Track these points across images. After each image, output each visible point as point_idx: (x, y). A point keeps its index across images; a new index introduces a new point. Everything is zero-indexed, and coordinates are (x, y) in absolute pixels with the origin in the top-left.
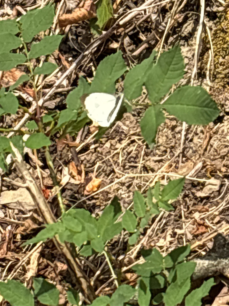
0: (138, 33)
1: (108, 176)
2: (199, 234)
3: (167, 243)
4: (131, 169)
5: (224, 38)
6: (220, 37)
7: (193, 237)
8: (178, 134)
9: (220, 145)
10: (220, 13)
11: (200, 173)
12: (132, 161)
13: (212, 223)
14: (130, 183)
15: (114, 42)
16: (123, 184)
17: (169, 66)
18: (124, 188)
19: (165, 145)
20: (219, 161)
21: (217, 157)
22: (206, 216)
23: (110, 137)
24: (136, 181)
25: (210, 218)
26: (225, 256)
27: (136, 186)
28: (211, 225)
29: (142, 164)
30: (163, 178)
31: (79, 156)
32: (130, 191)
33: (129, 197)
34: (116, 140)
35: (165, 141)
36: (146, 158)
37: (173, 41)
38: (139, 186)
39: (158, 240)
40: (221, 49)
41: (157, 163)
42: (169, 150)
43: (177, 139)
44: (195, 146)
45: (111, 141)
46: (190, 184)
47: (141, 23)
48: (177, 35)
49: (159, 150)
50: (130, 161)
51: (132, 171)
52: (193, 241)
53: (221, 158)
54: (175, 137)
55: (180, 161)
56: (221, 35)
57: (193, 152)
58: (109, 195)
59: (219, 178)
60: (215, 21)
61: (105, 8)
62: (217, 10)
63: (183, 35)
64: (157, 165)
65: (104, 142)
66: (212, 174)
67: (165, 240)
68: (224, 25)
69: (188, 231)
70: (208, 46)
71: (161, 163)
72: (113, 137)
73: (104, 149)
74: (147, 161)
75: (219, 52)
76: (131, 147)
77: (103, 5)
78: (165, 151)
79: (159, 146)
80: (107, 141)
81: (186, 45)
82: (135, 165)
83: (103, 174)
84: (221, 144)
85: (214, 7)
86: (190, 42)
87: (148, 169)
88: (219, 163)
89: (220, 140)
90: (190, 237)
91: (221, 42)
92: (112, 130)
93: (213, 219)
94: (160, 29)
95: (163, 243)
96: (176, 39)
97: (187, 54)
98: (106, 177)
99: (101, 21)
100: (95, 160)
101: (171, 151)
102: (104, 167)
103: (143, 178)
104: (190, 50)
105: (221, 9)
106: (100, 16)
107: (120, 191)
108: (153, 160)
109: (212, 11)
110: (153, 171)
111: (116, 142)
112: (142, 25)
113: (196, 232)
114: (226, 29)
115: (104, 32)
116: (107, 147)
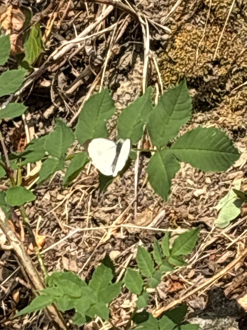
0: (70, 69)
1: (52, 232)
2: (175, 291)
3: (133, 304)
4: (78, 222)
5: (172, 70)
6: (167, 68)
7: (167, 295)
8: (128, 180)
9: (180, 190)
10: (165, 42)
11: (163, 223)
12: (78, 214)
13: (187, 278)
14: (79, 238)
15: (45, 79)
16: (71, 240)
17: (174, 105)
18: (73, 244)
19: (115, 193)
20: (184, 208)
21: (180, 203)
22: (178, 271)
23: (49, 188)
24: (85, 236)
25: (183, 273)
26: (224, 315)
27: (86, 241)
28: (186, 281)
29: (90, 216)
30: (118, 230)
31: (15, 211)
32: (79, 248)
33: (79, 254)
34: (56, 190)
35: (114, 188)
36: (93, 209)
37: (110, 76)
38: (89, 242)
39: (122, 301)
40: (169, 82)
41: (108, 214)
42: (120, 199)
43: (127, 186)
44: (149, 193)
45: (51, 191)
46: (153, 235)
47: (73, 57)
48: (114, 69)
49: (108, 199)
50: (76, 213)
51: (79, 225)
52: (169, 300)
53: (184, 204)
54: (124, 184)
55: (136, 211)
56: (168, 66)
57: (148, 200)
58: (57, 253)
59: (187, 227)
60: (158, 51)
61: (34, 41)
62: (161, 38)
63: (121, 69)
64: (108, 216)
65: (43, 194)
66: (178, 222)
67: (131, 301)
68: (172, 54)
69: (160, 288)
70: (154, 79)
71: (113, 214)
72: (53, 187)
73: (43, 202)
74: (95, 212)
75: (167, 85)
76: (75, 197)
77: (31, 38)
78: (116, 201)
79: (108, 195)
80: (46, 192)
81: (126, 79)
82: (82, 217)
83: (46, 230)
84: (182, 188)
85: (157, 35)
86: (130, 76)
87: (98, 221)
88: (184, 210)
89: (179, 184)
90: (163, 295)
91: (168, 74)
92: (52, 179)
93: (186, 274)
94: (96, 63)
95: (129, 305)
96: (113, 73)
97: (128, 89)
98: (49, 233)
99: (29, 57)
100: (34, 215)
101: (123, 200)
102: (47, 222)
103: (92, 232)
104: (130, 85)
105: (165, 37)
106: (28, 51)
107: (68, 248)
108: (104, 211)
109: (155, 40)
110: (104, 223)
111: (57, 193)
112: (74, 59)
113: (170, 289)
114: (175, 59)
115: (36, 69)
116: (46, 199)
